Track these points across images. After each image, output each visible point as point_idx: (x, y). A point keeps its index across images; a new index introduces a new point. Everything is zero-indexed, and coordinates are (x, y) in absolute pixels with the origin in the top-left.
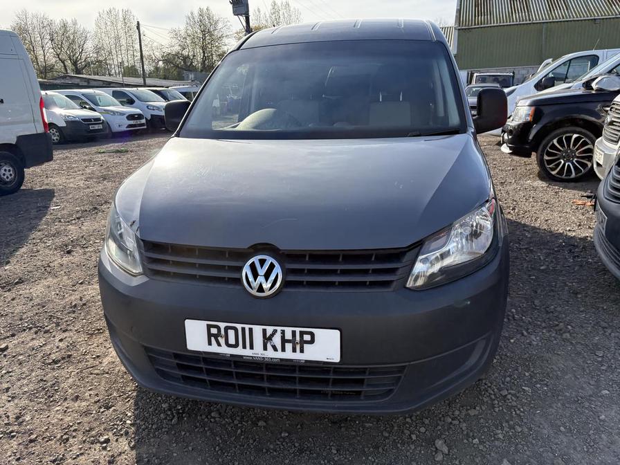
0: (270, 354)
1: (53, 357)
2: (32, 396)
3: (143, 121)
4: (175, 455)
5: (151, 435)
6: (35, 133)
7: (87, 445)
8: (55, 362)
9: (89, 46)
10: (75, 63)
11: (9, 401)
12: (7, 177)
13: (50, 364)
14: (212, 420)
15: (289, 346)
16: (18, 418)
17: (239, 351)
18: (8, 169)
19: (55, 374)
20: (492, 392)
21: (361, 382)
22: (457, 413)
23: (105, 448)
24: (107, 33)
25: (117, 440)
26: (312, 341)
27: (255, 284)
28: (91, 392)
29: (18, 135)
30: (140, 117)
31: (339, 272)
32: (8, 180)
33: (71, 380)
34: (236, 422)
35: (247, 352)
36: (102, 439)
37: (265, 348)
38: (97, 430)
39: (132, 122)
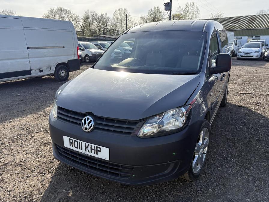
0: (87, 153)
1: (45, 142)
2: (32, 154)
3: (121, 55)
4: (63, 183)
5: (59, 175)
6: (74, 59)
7: (39, 174)
8: (45, 144)
9: (109, 23)
10: (104, 31)
11: (25, 154)
12: (63, 75)
13: (43, 144)
14: (81, 174)
15: (93, 151)
16: (25, 160)
17: (78, 150)
18: (63, 72)
19: (43, 148)
20: (193, 188)
21: (118, 170)
22: (172, 192)
23: (43, 176)
24: (117, 18)
25: (48, 174)
26: (100, 151)
27: (85, 127)
28: (50, 156)
29: (69, 59)
30: (120, 53)
31: (114, 126)
32: (63, 76)
33: (46, 151)
34: (88, 177)
35: (80, 151)
36: (44, 173)
37: (86, 151)
38: (45, 169)
39: (116, 55)
